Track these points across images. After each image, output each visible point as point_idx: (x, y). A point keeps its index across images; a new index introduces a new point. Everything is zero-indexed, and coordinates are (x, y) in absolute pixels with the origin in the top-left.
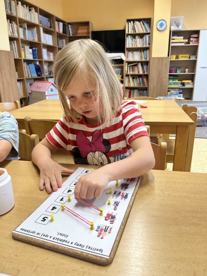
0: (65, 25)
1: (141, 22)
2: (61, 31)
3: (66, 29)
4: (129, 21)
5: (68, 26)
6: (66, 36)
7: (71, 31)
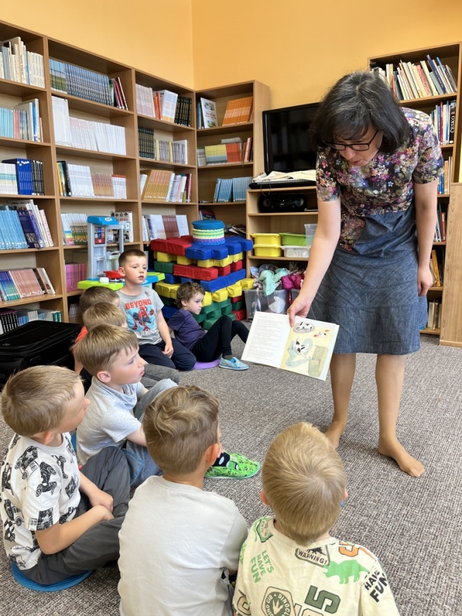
0: (187, 98)
1: (423, 63)
2: (169, 115)
5: (198, 101)
6: (191, 130)
7: (207, 116)
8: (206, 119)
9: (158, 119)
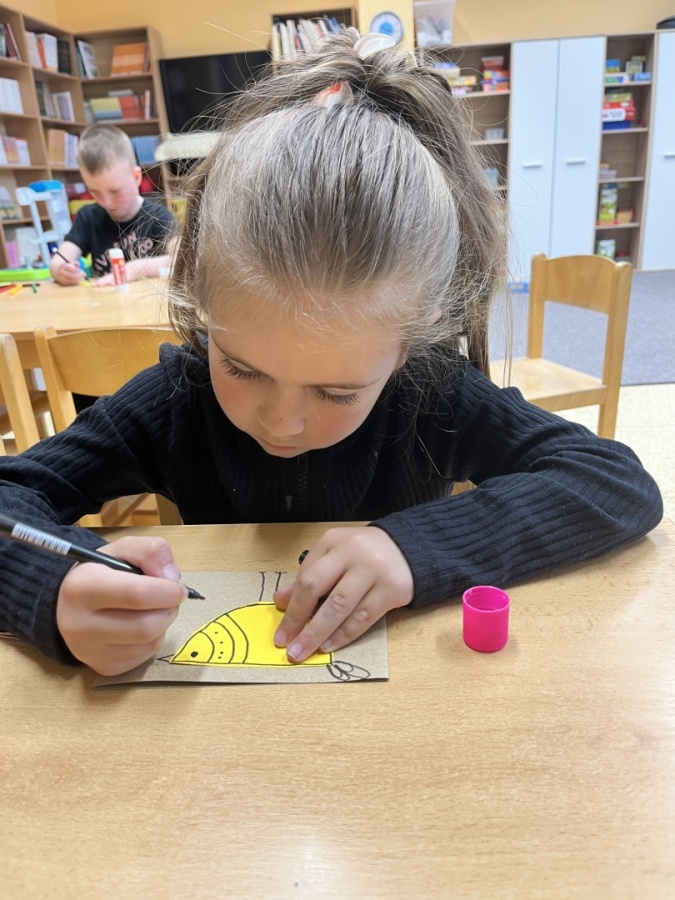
0: (66, 43)
1: (321, 23)
2: (52, 64)
3: (69, 56)
4: (280, 19)
5: (77, 46)
6: (74, 81)
7: (88, 62)
8: (89, 67)
9: (44, 70)
